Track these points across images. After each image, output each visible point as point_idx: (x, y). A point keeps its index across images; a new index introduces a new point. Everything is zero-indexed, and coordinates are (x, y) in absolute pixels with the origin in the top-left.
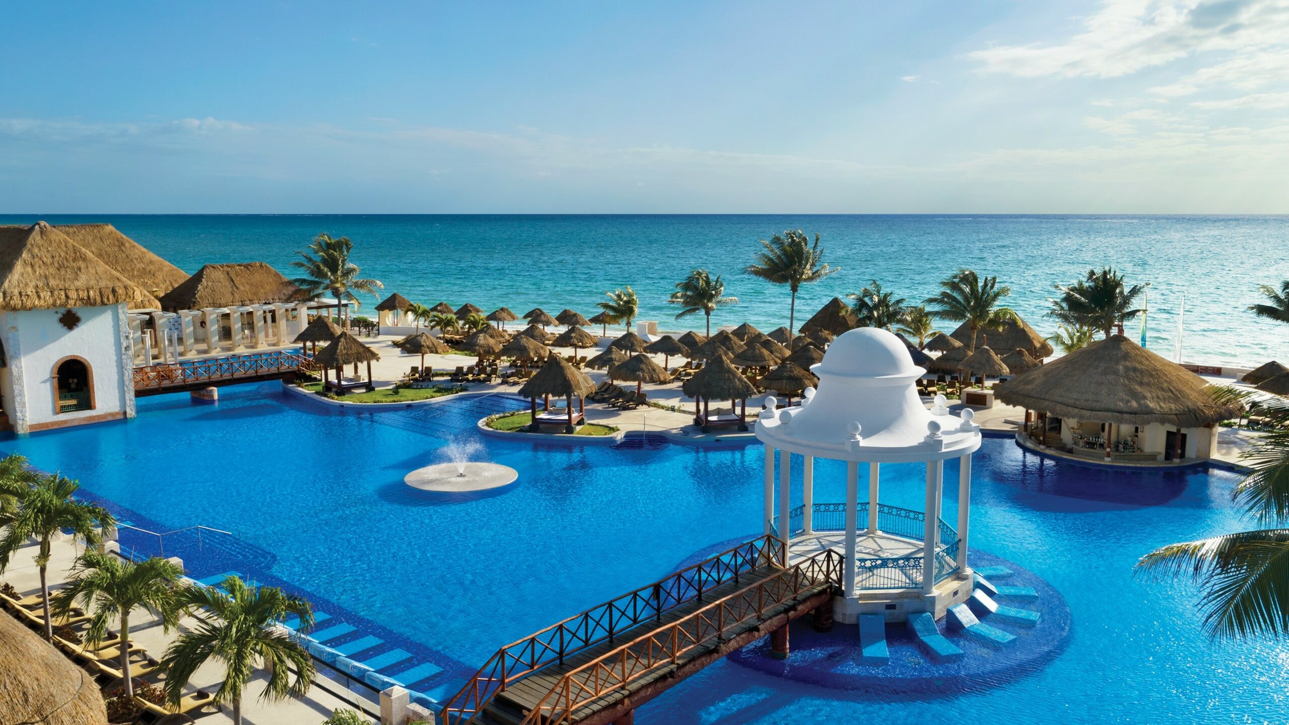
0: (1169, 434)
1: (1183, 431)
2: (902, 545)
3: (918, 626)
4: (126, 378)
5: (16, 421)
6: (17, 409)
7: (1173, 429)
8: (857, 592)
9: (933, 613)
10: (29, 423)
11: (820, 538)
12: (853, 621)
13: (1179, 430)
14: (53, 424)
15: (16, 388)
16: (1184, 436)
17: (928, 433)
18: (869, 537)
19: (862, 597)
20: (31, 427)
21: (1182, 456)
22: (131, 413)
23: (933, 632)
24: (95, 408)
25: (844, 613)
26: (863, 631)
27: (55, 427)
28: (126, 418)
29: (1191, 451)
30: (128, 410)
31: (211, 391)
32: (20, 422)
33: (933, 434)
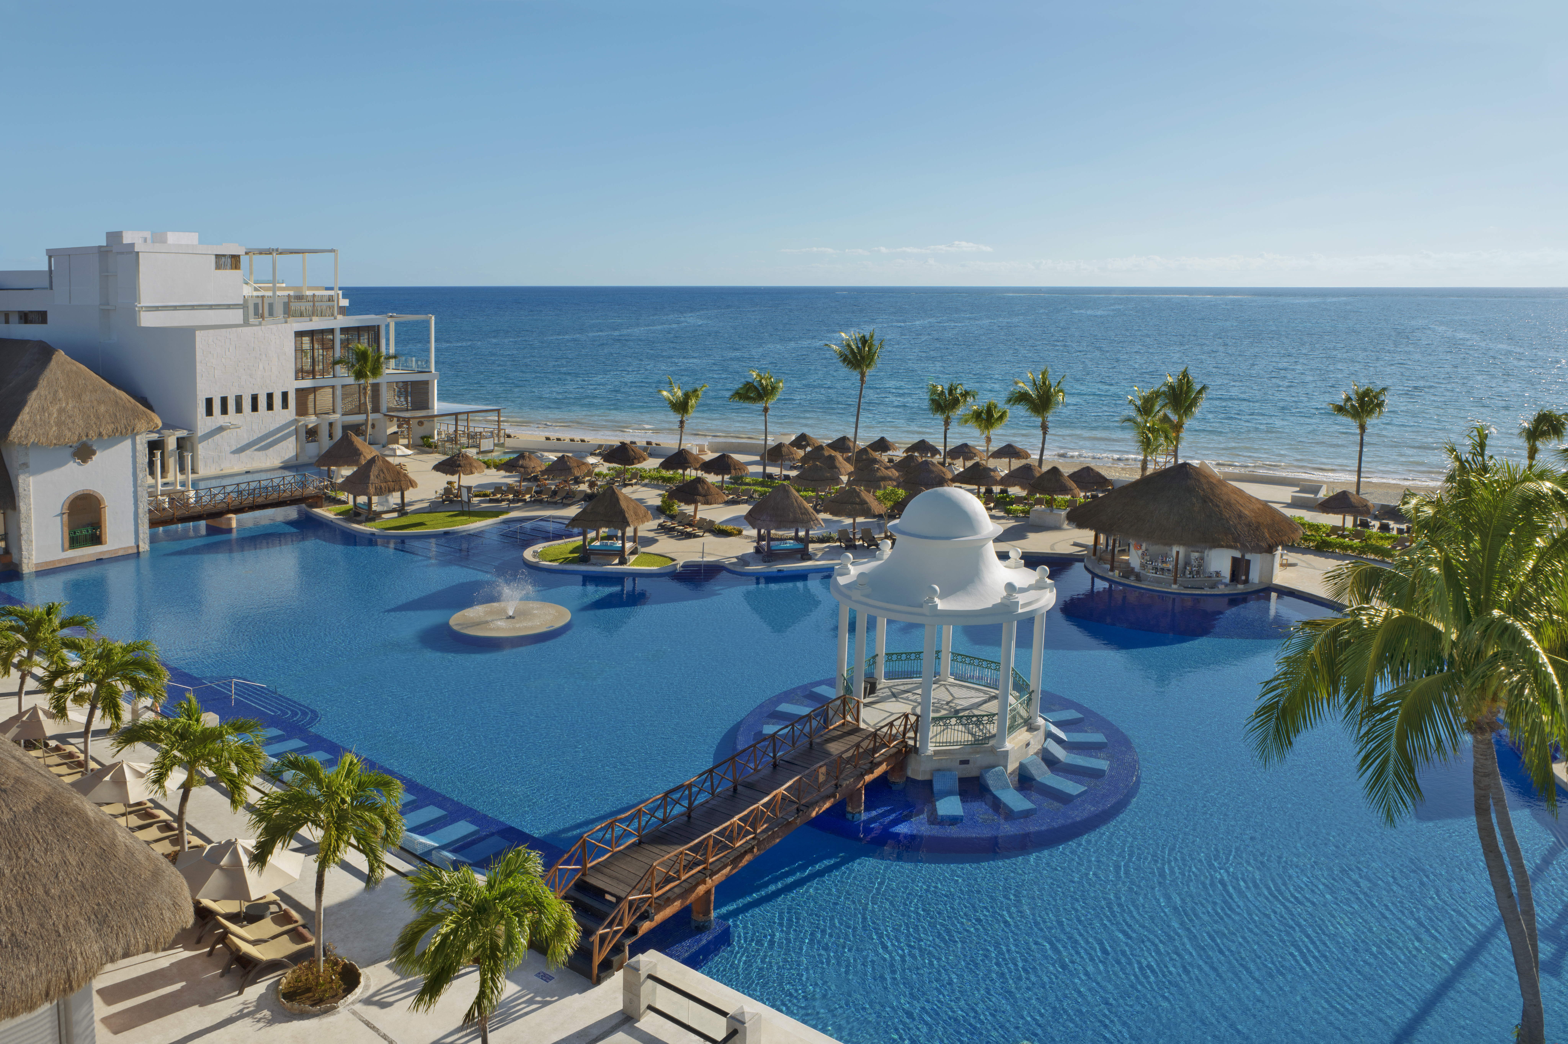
0: (1235, 560)
1: (1248, 557)
2: (973, 693)
3: (991, 780)
4: (140, 511)
5: (21, 561)
6: (23, 548)
7: (1238, 555)
8: (931, 748)
9: (1006, 767)
10: (34, 562)
11: (891, 687)
12: (927, 777)
13: (1243, 556)
14: (60, 561)
15: (23, 527)
16: (1248, 562)
17: (1005, 594)
18: (941, 685)
19: (936, 753)
20: (37, 565)
21: (1246, 581)
22: (144, 547)
23: (1005, 787)
24: (106, 543)
25: (918, 770)
26: (937, 787)
27: (63, 564)
28: (138, 553)
29: (1255, 576)
30: (141, 544)
31: (230, 519)
32: (25, 561)
33: (1009, 595)
